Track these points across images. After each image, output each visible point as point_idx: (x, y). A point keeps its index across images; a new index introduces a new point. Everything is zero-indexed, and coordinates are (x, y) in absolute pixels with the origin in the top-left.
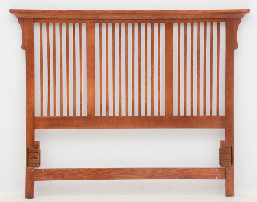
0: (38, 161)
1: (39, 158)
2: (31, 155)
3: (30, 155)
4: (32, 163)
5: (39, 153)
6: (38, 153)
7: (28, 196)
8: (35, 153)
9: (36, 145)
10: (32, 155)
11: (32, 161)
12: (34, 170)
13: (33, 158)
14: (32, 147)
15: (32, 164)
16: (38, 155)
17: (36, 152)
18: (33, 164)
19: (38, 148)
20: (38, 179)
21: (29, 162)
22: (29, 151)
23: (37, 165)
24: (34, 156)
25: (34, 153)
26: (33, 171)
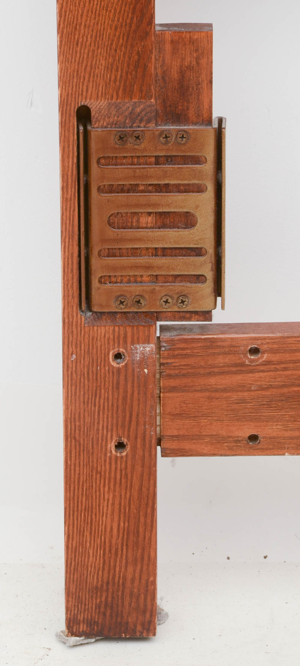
0: (198, 252)
1: (211, 219)
2: (122, 190)
3: (111, 190)
4: (135, 280)
5: (209, 167)
6: (197, 160)
7: (90, 623)
8: (158, 160)
9: (174, 74)
10: (133, 189)
11: (135, 252)
12: (150, 348)
13: (146, 220)
14: (128, 105)
15: (135, 289)
16: (200, 189)
17: (170, 159)
18: (148, 287)
19: (191, 113)
20: (199, 437)
21: (95, 262)
22: (93, 145)
23: (182, 298)
24: (155, 197)
25: (153, 170)
26: (143, 362)
